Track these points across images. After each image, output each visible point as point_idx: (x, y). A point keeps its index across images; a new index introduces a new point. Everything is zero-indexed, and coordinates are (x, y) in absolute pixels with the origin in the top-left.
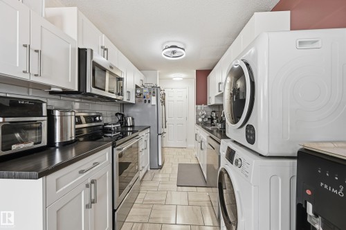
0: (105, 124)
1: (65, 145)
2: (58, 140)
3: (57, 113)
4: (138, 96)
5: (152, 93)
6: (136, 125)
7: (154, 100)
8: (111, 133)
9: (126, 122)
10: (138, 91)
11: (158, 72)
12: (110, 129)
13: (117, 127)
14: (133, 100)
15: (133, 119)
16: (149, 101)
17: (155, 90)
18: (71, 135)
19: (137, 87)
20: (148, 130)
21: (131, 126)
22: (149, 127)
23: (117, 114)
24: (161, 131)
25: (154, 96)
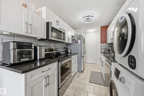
0: (59, 52)
1: (41, 60)
2: (38, 58)
3: (38, 48)
4: (73, 40)
6: (72, 52)
7: (79, 42)
8: (61, 55)
9: (68, 51)
10: (73, 38)
11: (82, 29)
12: (61, 54)
13: (64, 53)
14: (70, 42)
15: (71, 50)
16: (77, 43)
17: (80, 37)
18: (43, 56)
19: (72, 36)
20: (77, 55)
21: (70, 53)
22: (77, 54)
23: (64, 48)
24: (83, 55)
25: (79, 40)
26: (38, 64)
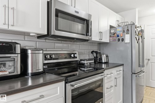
0: (81, 60)
1: (35, 75)
2: (30, 71)
4: (112, 35)
5: (126, 30)
6: (110, 62)
7: (127, 38)
8: (84, 68)
9: (101, 59)
10: (112, 31)
11: (137, 10)
12: (83, 64)
13: (90, 63)
14: (106, 39)
15: (107, 56)
16: (123, 40)
17: (129, 28)
18: (41, 68)
19: (111, 27)
20: (121, 68)
21: (105, 63)
22: (123, 65)
23: (92, 52)
24: (138, 70)
25: (127, 33)
26: (30, 83)
